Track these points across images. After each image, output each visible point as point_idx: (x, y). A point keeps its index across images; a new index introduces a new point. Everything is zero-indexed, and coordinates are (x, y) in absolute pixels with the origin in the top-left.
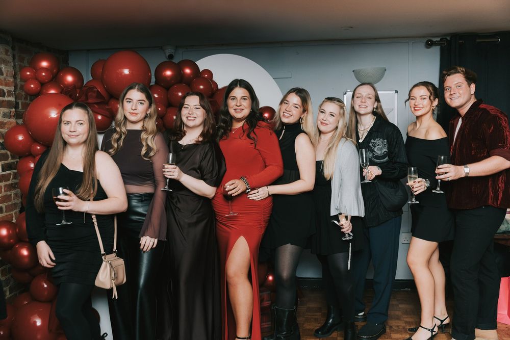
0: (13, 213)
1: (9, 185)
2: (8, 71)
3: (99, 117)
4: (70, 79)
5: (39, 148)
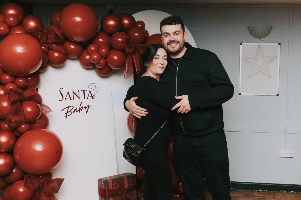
3: (56, 55)
4: (32, 24)
5: (8, 78)
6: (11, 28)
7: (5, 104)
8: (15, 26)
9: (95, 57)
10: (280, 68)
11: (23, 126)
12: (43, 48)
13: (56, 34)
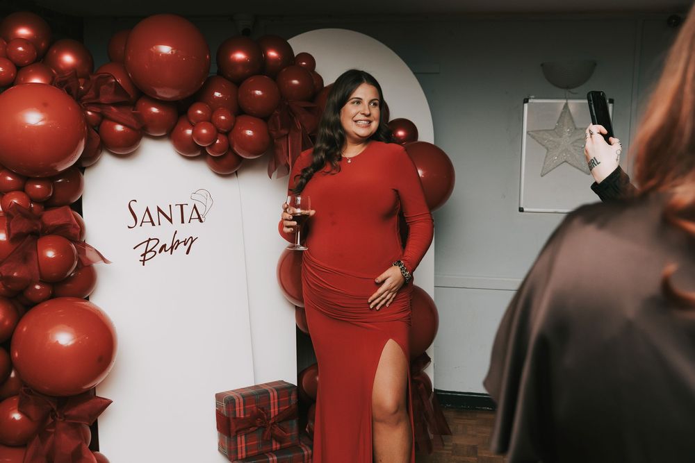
5: (9, 178)
6: (20, 68)
8: (30, 64)
9: (204, 131)
12: (89, 113)
13: (118, 86)
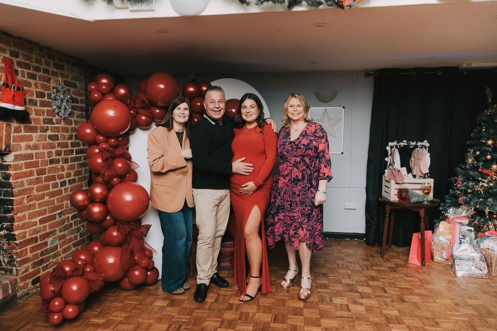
0: (83, 183)
1: (81, 163)
2: (81, 86)
3: (144, 118)
4: (122, 91)
5: (101, 138)
6: (103, 95)
7: (99, 161)
8: (107, 93)
10: (344, 129)
11: (115, 180)
12: (132, 112)
13: (143, 100)
